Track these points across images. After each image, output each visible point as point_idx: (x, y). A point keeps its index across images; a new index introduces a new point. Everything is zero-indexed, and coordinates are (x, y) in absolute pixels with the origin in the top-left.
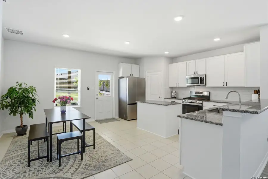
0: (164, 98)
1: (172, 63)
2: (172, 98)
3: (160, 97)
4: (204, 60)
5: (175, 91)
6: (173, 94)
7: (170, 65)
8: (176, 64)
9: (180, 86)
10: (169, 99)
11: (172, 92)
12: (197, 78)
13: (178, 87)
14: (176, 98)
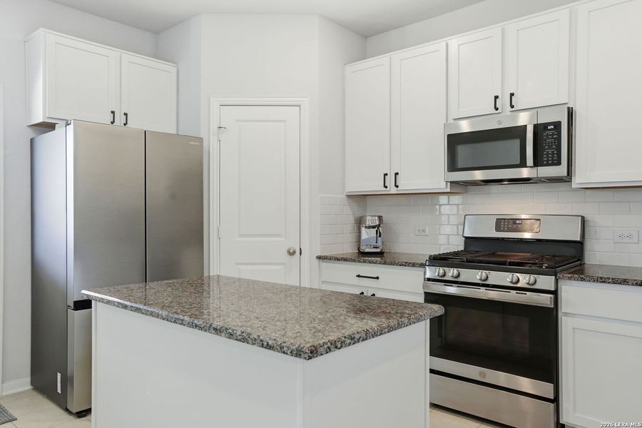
0: (319, 258)
1: (363, 56)
2: (363, 256)
3: (291, 253)
4: (562, 14)
5: (380, 218)
6: (367, 234)
7: (350, 68)
8: (383, 59)
9: (406, 185)
10: (345, 260)
11: (360, 222)
12: (519, 132)
13: (394, 190)
14: (381, 254)
